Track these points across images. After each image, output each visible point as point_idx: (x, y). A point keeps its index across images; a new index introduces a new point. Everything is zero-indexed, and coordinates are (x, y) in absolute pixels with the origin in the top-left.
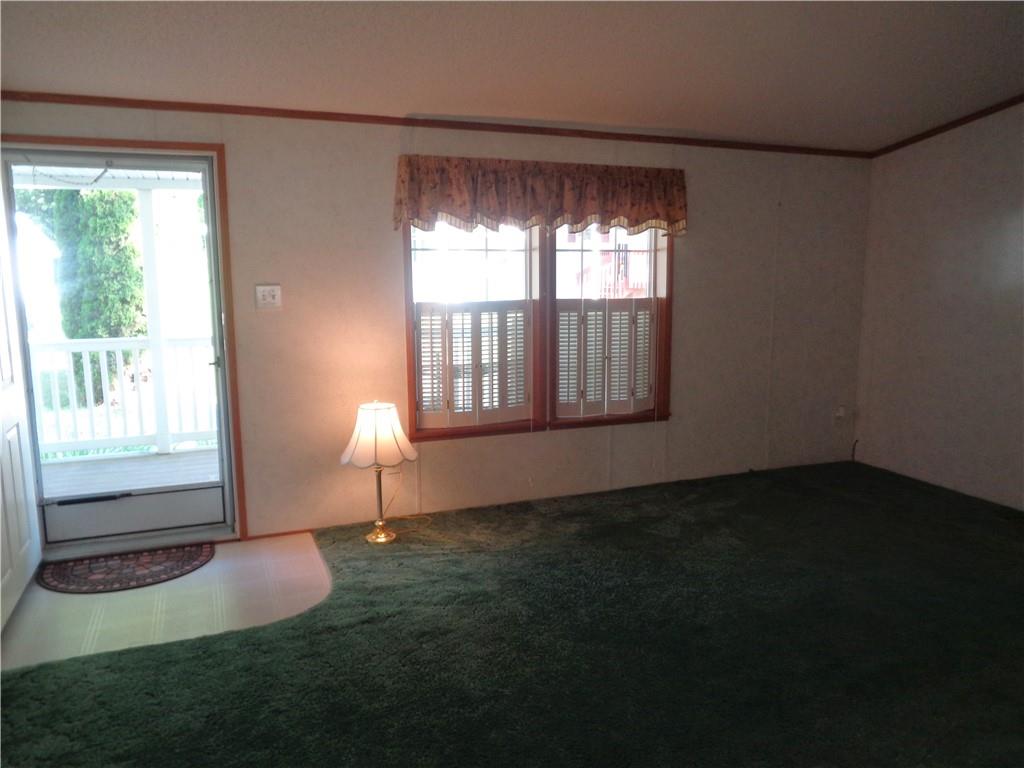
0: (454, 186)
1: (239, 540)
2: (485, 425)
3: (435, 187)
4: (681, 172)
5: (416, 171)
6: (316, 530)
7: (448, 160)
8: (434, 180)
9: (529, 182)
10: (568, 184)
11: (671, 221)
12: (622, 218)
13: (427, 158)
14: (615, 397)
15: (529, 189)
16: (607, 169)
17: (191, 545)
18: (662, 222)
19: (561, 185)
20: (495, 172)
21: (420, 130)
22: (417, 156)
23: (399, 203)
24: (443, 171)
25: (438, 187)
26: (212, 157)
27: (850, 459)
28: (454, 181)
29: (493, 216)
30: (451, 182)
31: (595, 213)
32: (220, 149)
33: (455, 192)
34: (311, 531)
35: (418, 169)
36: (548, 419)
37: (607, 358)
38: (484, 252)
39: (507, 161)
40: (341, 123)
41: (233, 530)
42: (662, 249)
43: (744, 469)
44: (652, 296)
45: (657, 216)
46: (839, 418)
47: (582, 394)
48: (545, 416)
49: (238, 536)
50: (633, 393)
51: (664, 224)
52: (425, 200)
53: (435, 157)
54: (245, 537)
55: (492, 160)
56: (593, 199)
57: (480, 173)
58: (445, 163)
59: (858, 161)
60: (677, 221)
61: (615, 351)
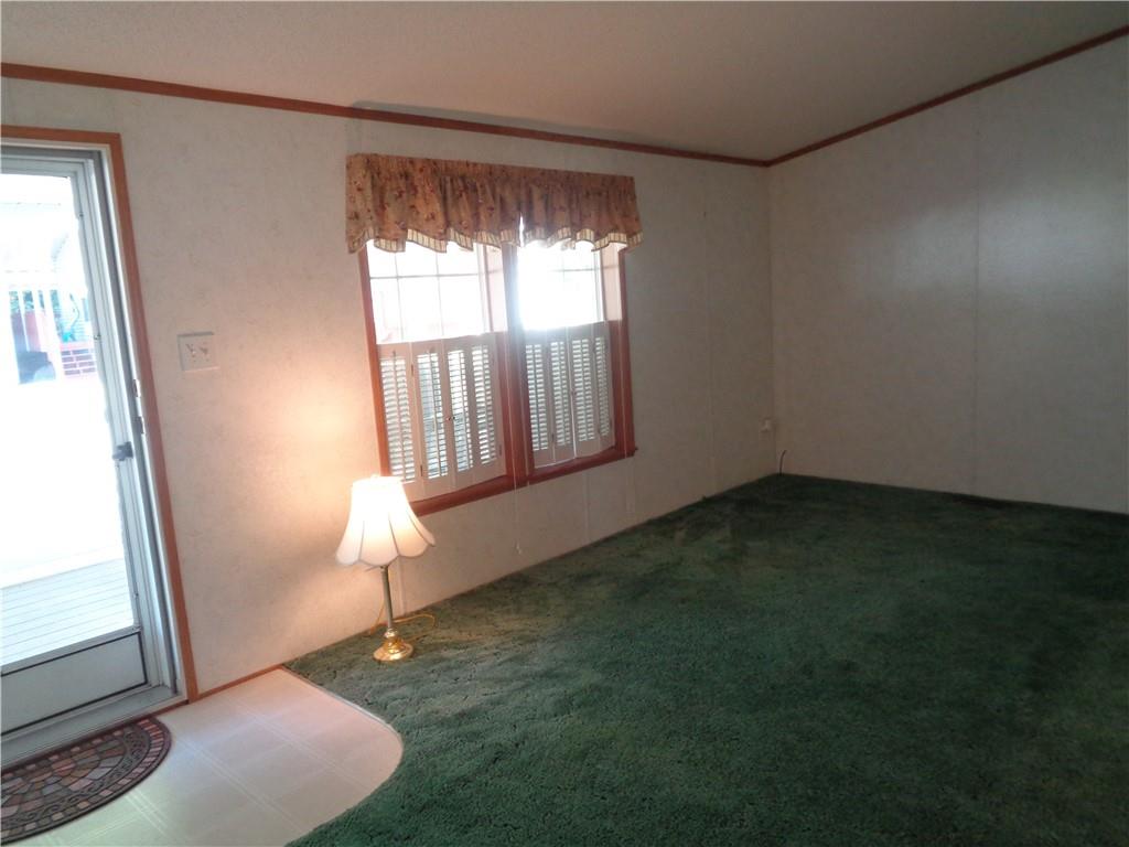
0: (419, 195)
1: (187, 702)
2: (463, 490)
3: (400, 196)
4: (632, 179)
5: (376, 176)
6: (291, 663)
7: (412, 161)
8: (399, 187)
9: (498, 190)
10: (536, 193)
11: (630, 234)
12: (588, 231)
13: (388, 158)
14: (583, 436)
15: (498, 199)
16: (569, 175)
17: (121, 727)
18: (622, 235)
19: (529, 194)
20: (463, 178)
21: (367, 124)
22: (376, 155)
23: (354, 217)
24: (406, 176)
25: (404, 195)
26: (99, 153)
27: (778, 471)
28: (419, 189)
29: (466, 232)
30: (416, 191)
31: (566, 226)
32: (114, 141)
33: (419, 202)
34: (286, 666)
35: (379, 174)
36: (527, 473)
37: (572, 394)
38: (435, 278)
39: (475, 165)
40: (275, 111)
41: (175, 691)
42: (612, 267)
43: (698, 499)
44: (602, 320)
45: (615, 229)
46: (766, 431)
47: (553, 437)
48: (524, 470)
49: (185, 696)
50: (599, 431)
51: (623, 237)
52: (391, 214)
53: (398, 158)
54: (194, 697)
55: (459, 163)
56: (561, 208)
57: (448, 179)
58: (408, 164)
59: (759, 170)
60: (635, 234)
61: (579, 385)
